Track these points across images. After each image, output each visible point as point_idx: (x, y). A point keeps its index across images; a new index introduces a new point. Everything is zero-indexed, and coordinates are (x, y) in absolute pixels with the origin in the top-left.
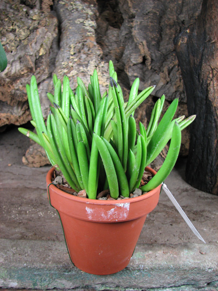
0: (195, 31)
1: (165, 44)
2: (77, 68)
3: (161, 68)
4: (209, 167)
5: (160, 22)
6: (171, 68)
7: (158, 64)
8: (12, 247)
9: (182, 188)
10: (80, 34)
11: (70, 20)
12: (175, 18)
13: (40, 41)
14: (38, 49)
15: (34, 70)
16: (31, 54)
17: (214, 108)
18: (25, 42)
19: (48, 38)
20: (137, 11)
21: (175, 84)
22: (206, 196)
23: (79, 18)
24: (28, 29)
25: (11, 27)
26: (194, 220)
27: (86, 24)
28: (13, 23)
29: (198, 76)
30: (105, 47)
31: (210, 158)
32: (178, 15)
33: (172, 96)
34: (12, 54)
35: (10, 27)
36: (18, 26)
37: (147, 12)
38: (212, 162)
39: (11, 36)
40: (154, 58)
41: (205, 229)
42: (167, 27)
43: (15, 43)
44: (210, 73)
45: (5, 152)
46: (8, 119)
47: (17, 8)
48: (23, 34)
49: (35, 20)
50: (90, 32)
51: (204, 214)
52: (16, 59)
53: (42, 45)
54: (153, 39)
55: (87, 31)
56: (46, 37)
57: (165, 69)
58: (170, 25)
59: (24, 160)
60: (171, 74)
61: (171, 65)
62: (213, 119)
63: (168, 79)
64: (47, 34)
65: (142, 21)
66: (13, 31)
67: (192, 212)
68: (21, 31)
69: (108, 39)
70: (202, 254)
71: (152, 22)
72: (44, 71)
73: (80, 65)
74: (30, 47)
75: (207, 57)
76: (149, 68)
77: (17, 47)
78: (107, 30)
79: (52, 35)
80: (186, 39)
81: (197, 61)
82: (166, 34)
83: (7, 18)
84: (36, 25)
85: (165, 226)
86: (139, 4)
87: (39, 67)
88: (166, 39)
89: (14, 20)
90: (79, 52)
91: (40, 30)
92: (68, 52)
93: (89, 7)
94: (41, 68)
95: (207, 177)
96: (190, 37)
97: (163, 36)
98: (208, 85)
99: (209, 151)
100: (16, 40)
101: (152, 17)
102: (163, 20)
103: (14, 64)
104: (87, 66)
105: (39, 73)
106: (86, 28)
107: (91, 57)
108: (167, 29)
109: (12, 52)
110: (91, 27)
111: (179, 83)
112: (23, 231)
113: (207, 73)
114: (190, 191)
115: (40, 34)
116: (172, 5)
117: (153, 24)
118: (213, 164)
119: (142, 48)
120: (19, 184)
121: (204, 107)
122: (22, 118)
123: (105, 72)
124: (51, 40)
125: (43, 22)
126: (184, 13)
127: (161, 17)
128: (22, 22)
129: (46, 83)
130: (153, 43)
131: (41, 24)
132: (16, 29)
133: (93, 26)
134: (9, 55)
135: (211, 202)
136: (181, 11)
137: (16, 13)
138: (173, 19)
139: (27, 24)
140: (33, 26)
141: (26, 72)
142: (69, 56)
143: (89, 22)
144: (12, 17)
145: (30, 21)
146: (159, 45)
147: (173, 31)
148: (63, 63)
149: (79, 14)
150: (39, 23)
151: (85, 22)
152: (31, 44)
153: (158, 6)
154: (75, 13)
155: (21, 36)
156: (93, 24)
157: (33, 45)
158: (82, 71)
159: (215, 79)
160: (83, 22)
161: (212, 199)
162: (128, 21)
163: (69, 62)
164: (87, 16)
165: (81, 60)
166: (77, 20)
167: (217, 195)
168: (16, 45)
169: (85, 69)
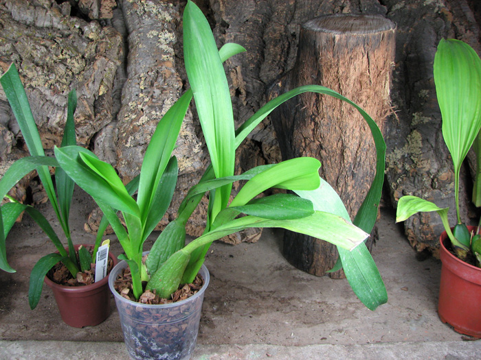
1: (267, 69)
2: (148, 111)
3: (260, 104)
5: (263, 33)
7: (256, 98)
8: (77, 351)
9: (275, 264)
10: (153, 57)
11: (140, 33)
12: (283, 29)
13: (99, 78)
14: (97, 89)
15: (93, 117)
16: (89, 97)
18: (80, 79)
19: (110, 69)
20: (231, 19)
22: (301, 277)
23: (152, 30)
24: (83, 57)
25: (61, 57)
26: (278, 310)
27: (162, 40)
28: (63, 50)
29: (291, 143)
32: (288, 24)
34: (64, 94)
35: (59, 55)
36: (69, 55)
37: (245, 20)
39: (61, 69)
40: (251, 90)
41: (287, 323)
42: (271, 42)
43: (66, 79)
44: (302, 142)
47: (67, 24)
49: (92, 40)
50: (166, 53)
51: (293, 302)
53: (102, 80)
54: (251, 62)
55: (163, 51)
56: (107, 69)
58: (275, 40)
59: (86, 227)
64: (108, 65)
65: (237, 36)
66: (63, 61)
67: (279, 299)
68: (74, 61)
70: (268, 356)
71: (250, 36)
72: (106, 116)
73: (152, 107)
74: (87, 88)
75: (299, 122)
76: (245, 104)
77: (70, 84)
79: (115, 63)
80: (276, 95)
81: (289, 125)
82: (270, 54)
83: (54, 44)
84: (93, 50)
85: (243, 318)
86: (235, 8)
87: (99, 113)
88: (269, 59)
89: (64, 48)
90: (152, 85)
91: (98, 63)
92: (138, 86)
93: (167, 9)
94: (102, 114)
95: (304, 255)
97: (265, 55)
100: (68, 75)
101: (251, 27)
102: (267, 30)
104: (161, 108)
105: (100, 119)
106: (160, 47)
107: (166, 94)
108: (271, 47)
109: (63, 92)
110: (167, 44)
113: (300, 141)
114: (284, 270)
115: (99, 67)
116: (280, 8)
117: (252, 40)
119: (235, 77)
124: (114, 71)
125: (102, 47)
126: (296, 21)
127: (265, 26)
128: (74, 47)
129: (109, 128)
130: (252, 66)
131: (99, 51)
132: (67, 59)
133: (171, 41)
134: (60, 97)
135: (305, 286)
136: (293, 17)
137: (66, 32)
138: (280, 30)
139: (81, 50)
140: (89, 53)
141: (83, 118)
142: (138, 91)
143: (166, 35)
144: (61, 43)
145: (85, 44)
146: (260, 68)
147: (278, 49)
148: (130, 104)
149: (153, 22)
150: (97, 47)
151: (160, 36)
152: (88, 85)
153: (261, 8)
154: (147, 20)
155: (74, 69)
156: (171, 38)
157: (90, 85)
158: (154, 117)
159: (307, 149)
160: (158, 35)
161: (308, 280)
162: (220, 31)
163: (139, 103)
164: (163, 25)
165: (153, 100)
166: (150, 33)
167: (315, 275)
168: (68, 82)
169: (158, 113)
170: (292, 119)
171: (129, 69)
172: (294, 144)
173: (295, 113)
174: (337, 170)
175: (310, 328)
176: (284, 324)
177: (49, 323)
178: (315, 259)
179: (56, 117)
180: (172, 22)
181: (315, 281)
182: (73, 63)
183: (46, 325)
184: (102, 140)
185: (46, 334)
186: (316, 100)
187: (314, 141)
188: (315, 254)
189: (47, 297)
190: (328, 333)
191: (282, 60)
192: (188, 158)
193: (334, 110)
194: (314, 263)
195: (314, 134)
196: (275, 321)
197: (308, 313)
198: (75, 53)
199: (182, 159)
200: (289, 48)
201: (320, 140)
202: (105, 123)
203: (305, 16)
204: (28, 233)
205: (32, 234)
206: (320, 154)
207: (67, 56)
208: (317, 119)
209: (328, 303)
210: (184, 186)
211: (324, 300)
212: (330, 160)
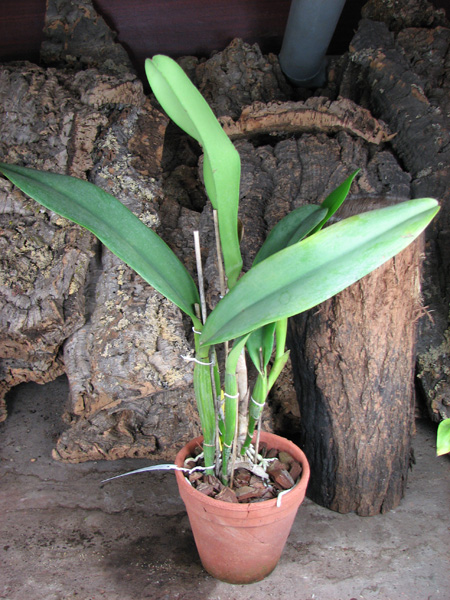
2: (128, 313)
4: (324, 473)
5: (264, 211)
12: (288, 206)
13: (69, 274)
14: (66, 287)
15: (62, 321)
16: (57, 297)
17: (325, 398)
18: (47, 275)
19: (82, 262)
22: (321, 514)
24: (50, 248)
25: (24, 249)
26: (294, 561)
28: (26, 241)
29: (303, 353)
31: (325, 461)
32: (294, 199)
34: (28, 294)
35: (21, 247)
36: (33, 246)
38: (328, 467)
39: (24, 264)
41: (305, 578)
43: (30, 276)
44: (317, 352)
46: (24, 376)
49: (60, 227)
51: (311, 549)
52: (33, 303)
53: (73, 276)
54: (251, 246)
56: (78, 262)
59: (54, 454)
62: (326, 411)
64: (79, 257)
66: (27, 254)
67: (295, 545)
68: (39, 254)
69: (182, 234)
72: (77, 318)
73: (132, 308)
74: (54, 286)
75: (312, 329)
77: (35, 281)
78: (180, 215)
79: (87, 254)
81: (300, 331)
83: (15, 234)
84: (62, 240)
87: (69, 316)
89: (27, 238)
90: (132, 279)
91: (68, 256)
92: (115, 281)
93: (148, 185)
94: (74, 317)
95: (323, 487)
98: (316, 368)
99: (323, 452)
100: (32, 270)
101: (250, 205)
102: (269, 208)
103: (31, 313)
104: (144, 308)
105: (71, 323)
107: (149, 291)
109: (26, 291)
112: (58, 589)
113: (314, 351)
115: (68, 261)
116: (284, 180)
117: (250, 220)
118: (330, 471)
120: (49, 500)
122: (47, 374)
123: (173, 316)
124: (86, 265)
125: (72, 236)
126: (303, 196)
127: (266, 202)
128: (39, 237)
129: (81, 333)
130: (252, 253)
131: (69, 241)
132: (30, 251)
133: (154, 225)
134: (23, 298)
135: (326, 526)
136: (299, 190)
137: (30, 219)
138: (284, 208)
139: (47, 240)
140: (56, 243)
141: (50, 323)
142: (116, 287)
143: (148, 218)
144: (25, 232)
145: (52, 233)
148: (106, 304)
149: (132, 202)
150: (66, 236)
152: (56, 283)
153: (261, 181)
154: (124, 199)
155: (39, 264)
156: (154, 221)
157: (59, 283)
158: (136, 319)
159: (323, 360)
161: (330, 519)
163: (117, 302)
164: (144, 204)
165: (135, 299)
167: (338, 511)
168: (33, 279)
169: (141, 315)
171: (104, 259)
173: (308, 318)
174: (360, 384)
175: (336, 585)
176: (302, 579)
178: (338, 492)
179: (17, 321)
180: (155, 201)
181: (340, 519)
182: (39, 257)
184: (73, 346)
186: (332, 303)
187: (331, 351)
188: (338, 486)
189: (7, 548)
190: (358, 591)
192: (178, 369)
193: (354, 314)
194: (336, 497)
195: (331, 342)
196: (291, 576)
197: (332, 564)
198: (41, 244)
199: (171, 371)
201: (339, 350)
202: (77, 326)
203: (314, 190)
206: (338, 366)
207: (31, 248)
208: (333, 325)
209: (356, 549)
210: (173, 402)
211: (351, 546)
212: (352, 373)
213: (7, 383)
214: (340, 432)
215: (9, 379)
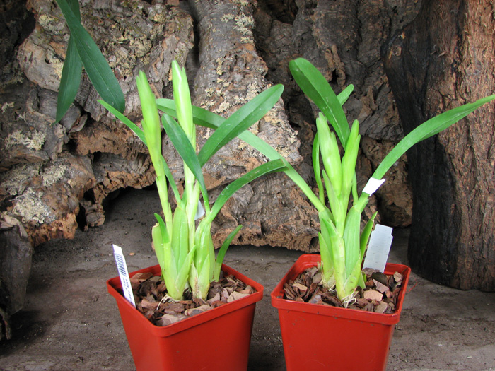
0: (414, 36)
1: (368, 48)
2: (229, 97)
3: (362, 89)
4: (444, 245)
5: (357, 12)
6: (378, 88)
7: (357, 82)
10: (230, 40)
11: (212, 18)
12: (381, 3)
14: (166, 71)
16: (157, 80)
17: (448, 156)
18: (146, 61)
19: (181, 52)
21: (386, 115)
22: (441, 291)
23: (226, 13)
24: (148, 39)
25: (122, 38)
26: (423, 331)
27: (239, 23)
28: (124, 31)
29: (422, 108)
30: (270, 55)
31: (445, 232)
33: (382, 132)
34: (126, 80)
35: (120, 37)
36: (132, 35)
38: (448, 238)
39: (123, 52)
40: (350, 72)
41: (440, 345)
42: (368, 19)
43: (129, 64)
44: (439, 102)
45: (121, 232)
46: (122, 180)
47: (129, 5)
48: (141, 47)
49: (157, 23)
50: (245, 36)
51: (438, 320)
54: (347, 41)
55: (242, 34)
56: (177, 50)
57: (369, 90)
58: (373, 16)
60: (379, 99)
61: (378, 84)
62: (448, 172)
63: (374, 107)
64: (178, 46)
65: (328, 13)
66: (126, 44)
67: (420, 317)
68: (138, 42)
69: (274, 43)
71: (343, 13)
73: (233, 92)
74: (154, 69)
75: (434, 77)
77: (134, 69)
78: (272, 27)
79: (186, 45)
80: (400, 49)
81: (419, 84)
82: (368, 32)
83: (114, 24)
84: (160, 31)
88: (368, 39)
89: (126, 27)
90: (231, 70)
91: (167, 41)
92: (214, 72)
95: (442, 262)
96: (406, 47)
97: (363, 35)
99: (442, 221)
100: (131, 59)
101: (344, 4)
102: (362, 8)
103: (130, 97)
104: (245, 93)
106: (238, 29)
107: (249, 78)
108: (370, 24)
109: (125, 78)
110: (246, 27)
111: (391, 112)
113: (436, 103)
114: (416, 284)
115: (168, 46)
117: (346, 17)
118: (451, 242)
119: (331, 58)
121: (432, 154)
122: (144, 178)
124: (185, 54)
125: (171, 27)
127: (358, 3)
128: (138, 27)
130: (348, 47)
131: (168, 30)
132: (129, 41)
133: (250, 25)
134: (122, 83)
135: (450, 301)
137: (128, 14)
138: (378, 5)
139: (146, 31)
140: (155, 33)
142: (215, 77)
143: (243, 19)
144: (123, 22)
145: (150, 26)
146: (357, 50)
147: (378, 26)
148: (206, 91)
149: (227, 7)
150: (164, 28)
151: (236, 20)
152: (156, 65)
154: (218, 4)
155: (138, 52)
156: (250, 22)
157: (159, 65)
158: (238, 102)
160: (234, 19)
161: (451, 295)
162: (305, 12)
163: (217, 88)
164: (239, 8)
165: (235, 85)
166: (224, 17)
167: (459, 288)
168: (132, 66)
169: (242, 98)
170: (423, 76)
171: (201, 57)
172: (428, 109)
173: (428, 67)
174: (488, 136)
175: (476, 351)
176: (436, 346)
177: (113, 354)
178: (459, 265)
180: (249, 7)
181: (462, 295)
182: (137, 45)
183: (108, 357)
185: (109, 368)
186: (458, 43)
187: (456, 99)
188: (460, 258)
191: (385, 37)
192: (283, 148)
193: (484, 52)
194: (458, 271)
195: (456, 89)
196: (423, 344)
197: (466, 333)
198: (139, 33)
200: (391, 24)
201: (465, 96)
204: (81, 256)
205: (86, 257)
208: (460, 68)
209: (489, 320)
210: (277, 189)
211: (482, 317)
212: (480, 122)
213: (105, 188)
214: (463, 194)
215: (107, 182)
